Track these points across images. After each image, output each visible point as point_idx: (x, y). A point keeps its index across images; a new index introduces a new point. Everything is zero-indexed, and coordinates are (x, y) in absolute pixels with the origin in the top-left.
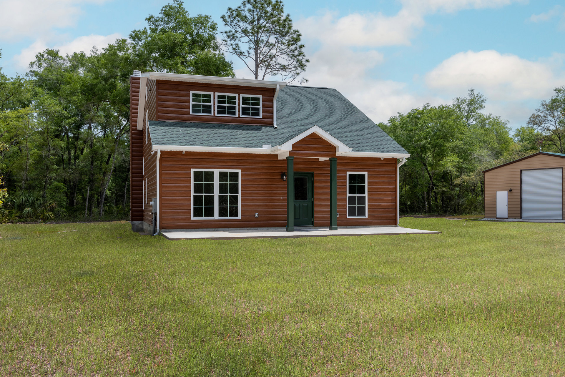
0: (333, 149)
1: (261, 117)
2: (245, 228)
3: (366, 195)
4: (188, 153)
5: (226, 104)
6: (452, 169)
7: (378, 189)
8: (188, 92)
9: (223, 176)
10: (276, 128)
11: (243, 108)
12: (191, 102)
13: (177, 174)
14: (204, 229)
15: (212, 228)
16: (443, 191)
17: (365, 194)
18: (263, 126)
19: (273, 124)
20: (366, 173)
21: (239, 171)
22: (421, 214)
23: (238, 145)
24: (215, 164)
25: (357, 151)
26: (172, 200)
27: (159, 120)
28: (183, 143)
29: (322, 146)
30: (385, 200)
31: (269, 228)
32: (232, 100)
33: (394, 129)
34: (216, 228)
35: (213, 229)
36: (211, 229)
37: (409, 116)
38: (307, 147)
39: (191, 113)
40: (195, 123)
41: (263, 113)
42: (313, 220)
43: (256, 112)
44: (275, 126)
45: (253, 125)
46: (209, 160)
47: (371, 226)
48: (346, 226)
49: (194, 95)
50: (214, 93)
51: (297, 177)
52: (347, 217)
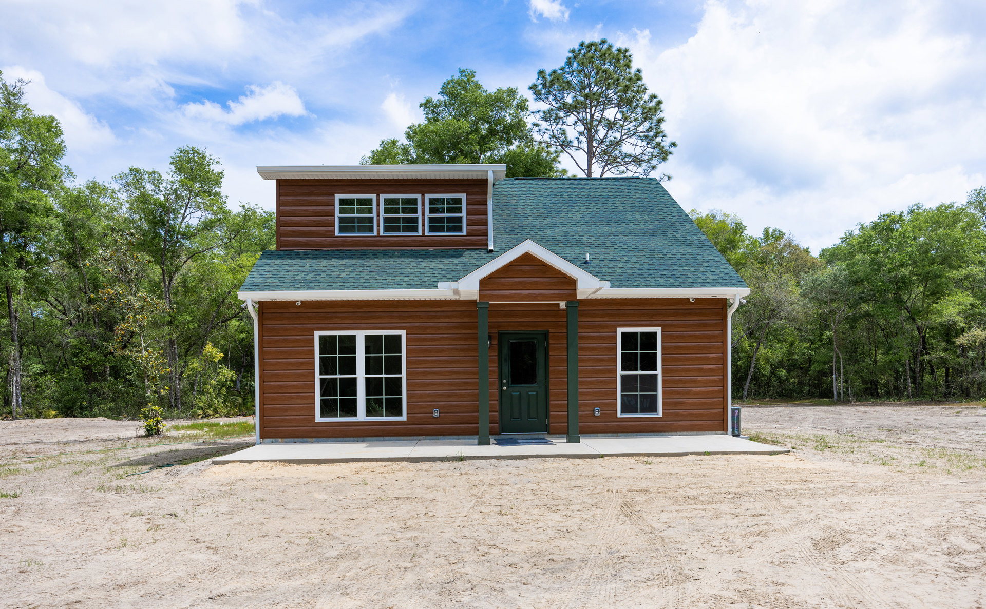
0: (571, 283)
1: (465, 233)
2: (415, 437)
3: (659, 371)
4: (305, 304)
5: (399, 213)
6: (958, 318)
7: (685, 359)
8: (332, 198)
9: (372, 343)
10: (491, 251)
11: (431, 219)
12: (337, 215)
13: (290, 341)
14: (339, 439)
15: (354, 437)
16: (942, 358)
17: (656, 370)
18: (468, 249)
19: (487, 245)
20: (658, 330)
21: (403, 333)
22: (899, 399)
23: (396, 286)
24: (358, 321)
25: (634, 286)
26: (281, 387)
27: (282, 249)
28: (296, 286)
29: (546, 280)
30: (700, 381)
31: (460, 437)
32: (410, 206)
33: (850, 252)
34: (360, 437)
35: (356, 439)
36: (352, 439)
37: (875, 226)
38: (516, 282)
39: (337, 234)
40: (344, 250)
41: (467, 225)
42: (548, 421)
43: (455, 224)
44: (491, 248)
45: (450, 249)
46: (346, 315)
47: (670, 433)
48: (617, 432)
49: (342, 202)
50: (378, 195)
51: (514, 341)
52: (619, 415)
